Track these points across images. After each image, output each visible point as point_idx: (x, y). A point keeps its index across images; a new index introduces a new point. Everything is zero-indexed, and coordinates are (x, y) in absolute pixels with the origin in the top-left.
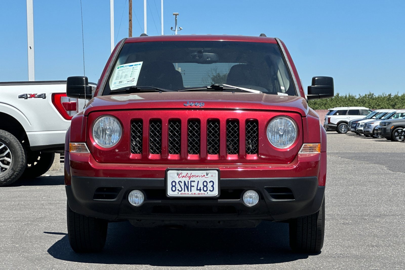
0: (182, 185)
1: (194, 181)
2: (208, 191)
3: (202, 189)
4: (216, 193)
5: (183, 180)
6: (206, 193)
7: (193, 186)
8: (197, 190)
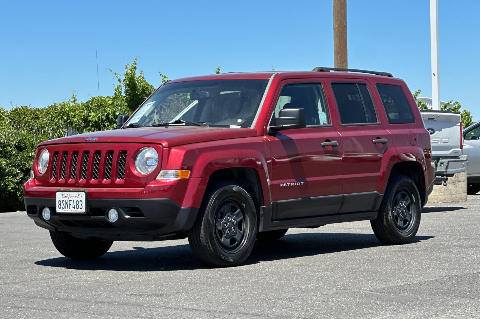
0: (65, 203)
1: (71, 201)
2: (79, 209)
3: (75, 207)
4: (83, 211)
5: (65, 199)
6: (78, 210)
7: (71, 205)
8: (73, 207)
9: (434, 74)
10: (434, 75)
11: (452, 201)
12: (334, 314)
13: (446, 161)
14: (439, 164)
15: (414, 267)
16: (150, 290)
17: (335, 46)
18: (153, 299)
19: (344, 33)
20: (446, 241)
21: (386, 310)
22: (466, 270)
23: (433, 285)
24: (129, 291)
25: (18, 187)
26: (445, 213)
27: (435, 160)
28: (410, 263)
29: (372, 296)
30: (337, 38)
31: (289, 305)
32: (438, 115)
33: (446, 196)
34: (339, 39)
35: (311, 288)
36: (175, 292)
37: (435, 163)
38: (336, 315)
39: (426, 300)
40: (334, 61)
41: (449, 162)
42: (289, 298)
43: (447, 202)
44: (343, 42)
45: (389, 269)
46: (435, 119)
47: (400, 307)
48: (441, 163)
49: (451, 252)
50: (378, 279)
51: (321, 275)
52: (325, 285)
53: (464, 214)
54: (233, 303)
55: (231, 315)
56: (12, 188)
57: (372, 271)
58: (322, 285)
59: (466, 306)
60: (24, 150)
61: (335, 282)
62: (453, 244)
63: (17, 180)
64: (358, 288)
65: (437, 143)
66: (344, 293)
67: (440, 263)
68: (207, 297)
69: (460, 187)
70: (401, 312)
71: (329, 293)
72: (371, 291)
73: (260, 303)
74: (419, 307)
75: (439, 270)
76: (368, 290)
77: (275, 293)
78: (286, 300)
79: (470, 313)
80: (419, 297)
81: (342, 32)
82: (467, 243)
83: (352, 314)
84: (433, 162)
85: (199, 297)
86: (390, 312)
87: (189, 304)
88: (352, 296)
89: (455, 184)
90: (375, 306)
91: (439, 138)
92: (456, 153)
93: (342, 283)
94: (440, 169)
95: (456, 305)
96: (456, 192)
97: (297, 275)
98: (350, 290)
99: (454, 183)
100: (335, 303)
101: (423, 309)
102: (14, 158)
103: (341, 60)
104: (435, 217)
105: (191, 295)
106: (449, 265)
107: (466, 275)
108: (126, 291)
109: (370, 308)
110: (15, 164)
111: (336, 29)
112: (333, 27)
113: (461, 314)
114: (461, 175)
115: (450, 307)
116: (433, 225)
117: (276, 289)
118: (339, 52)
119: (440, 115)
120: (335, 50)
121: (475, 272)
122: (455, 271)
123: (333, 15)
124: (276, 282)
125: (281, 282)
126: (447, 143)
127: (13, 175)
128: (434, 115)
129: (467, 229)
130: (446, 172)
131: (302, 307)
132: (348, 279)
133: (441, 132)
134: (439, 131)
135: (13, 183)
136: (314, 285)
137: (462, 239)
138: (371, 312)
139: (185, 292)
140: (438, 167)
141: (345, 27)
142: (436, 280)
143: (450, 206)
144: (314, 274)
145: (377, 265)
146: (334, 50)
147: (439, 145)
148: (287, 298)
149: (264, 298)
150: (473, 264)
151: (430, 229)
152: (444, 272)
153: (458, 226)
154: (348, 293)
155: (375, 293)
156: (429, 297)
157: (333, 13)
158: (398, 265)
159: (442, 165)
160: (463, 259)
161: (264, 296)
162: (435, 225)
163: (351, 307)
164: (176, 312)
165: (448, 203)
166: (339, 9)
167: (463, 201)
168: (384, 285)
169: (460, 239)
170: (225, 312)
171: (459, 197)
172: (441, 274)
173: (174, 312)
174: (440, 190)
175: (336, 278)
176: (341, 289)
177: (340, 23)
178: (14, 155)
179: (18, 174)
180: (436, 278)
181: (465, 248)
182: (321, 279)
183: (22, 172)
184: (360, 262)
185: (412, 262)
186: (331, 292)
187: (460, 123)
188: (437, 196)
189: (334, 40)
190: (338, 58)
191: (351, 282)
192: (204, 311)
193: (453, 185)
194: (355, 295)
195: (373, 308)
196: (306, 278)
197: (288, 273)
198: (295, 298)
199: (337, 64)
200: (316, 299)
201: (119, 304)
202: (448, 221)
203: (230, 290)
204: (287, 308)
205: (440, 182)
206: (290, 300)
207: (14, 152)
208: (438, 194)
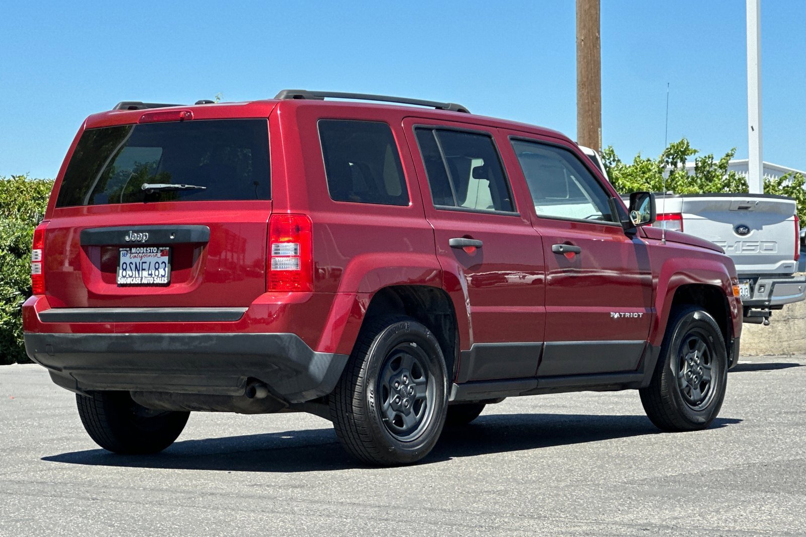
9: (752, 127)
10: (753, 130)
11: (782, 353)
12: (566, 510)
13: (769, 282)
14: (757, 287)
15: (696, 452)
16: (281, 479)
17: (580, 73)
18: (290, 491)
19: (595, 51)
20: (756, 416)
21: (644, 507)
22: (778, 456)
23: (721, 476)
24: (249, 480)
25: (15, 322)
26: (766, 373)
27: (750, 280)
28: (691, 446)
29: (625, 489)
30: (582, 59)
31: (499, 500)
32: (755, 202)
33: (772, 344)
34: (585, 60)
35: (531, 478)
36: (321, 482)
37: (750, 285)
38: (570, 512)
39: (706, 495)
40: (578, 100)
41: (774, 284)
42: (497, 491)
43: (772, 354)
44: (593, 65)
45: (657, 455)
46: (750, 209)
47: (664, 503)
48: (761, 286)
49: (761, 432)
50: (638, 468)
51: (548, 462)
52: (553, 475)
53: (798, 374)
54: (413, 497)
55: (411, 511)
56: (4, 322)
57: (630, 456)
58: (549, 475)
59: (765, 502)
60: (25, 256)
61: (569, 471)
62: (766, 420)
63: (13, 308)
64: (604, 479)
65: (753, 250)
66: (583, 485)
67: (739, 447)
68: (371, 488)
69: (796, 328)
70: (666, 509)
71: (559, 485)
72: (625, 483)
73: (455, 497)
74: (694, 503)
75: (735, 456)
76: (619, 482)
77: (477, 485)
78: (493, 494)
79: (768, 510)
80: (696, 490)
81: (592, 47)
82: (790, 418)
83: (593, 510)
84: (747, 283)
85: (359, 489)
86: (650, 509)
87: (346, 497)
88: (594, 490)
89: (787, 322)
90: (628, 502)
91: (758, 242)
92: (788, 268)
93: (580, 473)
94: (758, 297)
95: (749, 501)
96: (788, 337)
97: (510, 461)
98: (592, 481)
99: (786, 320)
100: (568, 498)
101: (700, 505)
102: (8, 270)
103: (589, 98)
104: (747, 380)
105: (347, 487)
106: (753, 450)
107: (776, 463)
108: (243, 481)
109: (620, 505)
110: (10, 280)
111: (581, 42)
112: (576, 40)
113: (754, 511)
114: (798, 307)
115: (740, 504)
116: (741, 392)
117: (477, 480)
118: (586, 84)
119: (760, 202)
120: (579, 80)
121: (791, 459)
122: (761, 457)
123: (577, 17)
124: (477, 471)
125: (485, 470)
126: (771, 250)
127: (8, 298)
128: (748, 202)
129: (798, 398)
130: (769, 301)
131: (517, 501)
132: (591, 467)
133: (760, 231)
134: (758, 230)
135: (7, 314)
136: (536, 475)
137: (785, 413)
138: (621, 508)
139: (335, 483)
140: (755, 294)
141: (598, 39)
142: (728, 469)
143: (777, 362)
144: (537, 461)
145: (638, 449)
146: (577, 80)
147: (758, 254)
148: (495, 490)
149: (460, 491)
150: (792, 448)
151: (736, 397)
152: (743, 459)
153: (784, 393)
154: (589, 485)
155: (630, 485)
156: (711, 491)
157: (577, 14)
158: (672, 449)
159: (763, 290)
160: (777, 441)
161: (459, 489)
162: (745, 392)
163: (592, 502)
164: (328, 507)
165: (774, 357)
166: (587, 7)
167: (802, 352)
168: (646, 475)
169: (780, 413)
170: (403, 508)
171: (794, 345)
172: (737, 461)
173: (324, 507)
174: (761, 334)
175: (572, 466)
176: (578, 481)
177: (589, 31)
178: (8, 264)
179: (15, 298)
180: (728, 467)
181: (785, 426)
182: (547, 467)
183: (21, 294)
184: (611, 444)
185: (695, 445)
186: (562, 484)
187: (795, 215)
188: (756, 344)
189: (577, 63)
190: (583, 94)
191: (595, 471)
192: (370, 505)
193: (784, 325)
194: (599, 488)
195: (624, 504)
196: (524, 465)
197: (495, 459)
198: (506, 492)
199: (582, 106)
200: (540, 493)
201: (238, 496)
202: (767, 386)
203: (405, 480)
204: (495, 503)
205: (759, 319)
206: (499, 493)
207: (8, 259)
208: (756, 341)
